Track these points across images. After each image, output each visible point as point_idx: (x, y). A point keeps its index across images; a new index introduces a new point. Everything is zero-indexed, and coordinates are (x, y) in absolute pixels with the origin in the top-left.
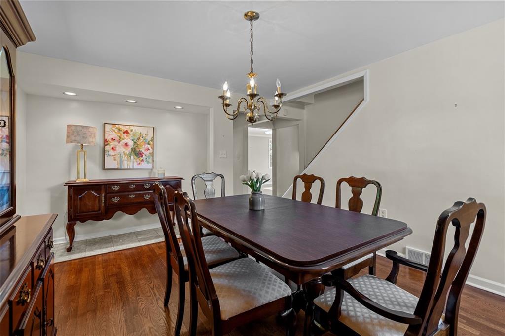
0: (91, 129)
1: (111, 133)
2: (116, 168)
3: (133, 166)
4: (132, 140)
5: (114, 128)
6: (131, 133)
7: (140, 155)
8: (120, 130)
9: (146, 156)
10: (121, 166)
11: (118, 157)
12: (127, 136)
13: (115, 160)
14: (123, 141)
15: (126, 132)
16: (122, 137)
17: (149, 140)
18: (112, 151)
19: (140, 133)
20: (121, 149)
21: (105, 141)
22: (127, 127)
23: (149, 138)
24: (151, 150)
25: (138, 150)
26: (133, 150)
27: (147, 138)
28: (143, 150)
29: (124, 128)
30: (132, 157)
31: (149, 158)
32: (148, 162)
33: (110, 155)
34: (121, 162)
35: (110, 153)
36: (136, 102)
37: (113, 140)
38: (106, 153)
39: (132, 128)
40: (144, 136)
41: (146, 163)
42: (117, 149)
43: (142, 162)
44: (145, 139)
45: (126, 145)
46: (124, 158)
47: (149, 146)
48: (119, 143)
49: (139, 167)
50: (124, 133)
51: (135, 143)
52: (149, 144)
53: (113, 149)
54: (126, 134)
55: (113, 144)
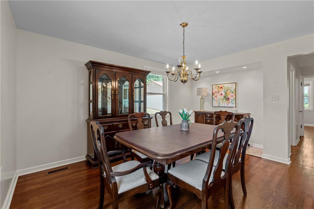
0: (202, 89)
1: (215, 89)
2: (217, 106)
3: (224, 105)
4: (224, 92)
5: (216, 87)
6: (223, 88)
7: (228, 100)
8: (218, 87)
9: (231, 100)
10: (219, 105)
11: (218, 101)
12: (222, 90)
13: (217, 102)
14: (220, 92)
15: (221, 88)
16: (220, 91)
17: (233, 91)
18: (215, 98)
19: (228, 87)
20: (219, 97)
21: (213, 93)
22: (222, 85)
23: (233, 90)
24: (234, 97)
25: (227, 97)
26: (225, 97)
27: (232, 90)
28: (229, 97)
29: (220, 86)
30: (224, 100)
31: (233, 101)
32: (233, 103)
33: (214, 100)
34: (219, 103)
35: (215, 99)
36: (220, 72)
37: (216, 92)
38: (213, 99)
39: (224, 85)
40: (230, 88)
41: (231, 104)
42: (217, 97)
43: (229, 104)
44: (230, 91)
45: (221, 94)
46: (221, 101)
47: (233, 94)
48: (218, 93)
49: (227, 106)
50: (220, 88)
51: (225, 93)
52: (233, 93)
53: (216, 96)
54: (221, 89)
55: (216, 94)
